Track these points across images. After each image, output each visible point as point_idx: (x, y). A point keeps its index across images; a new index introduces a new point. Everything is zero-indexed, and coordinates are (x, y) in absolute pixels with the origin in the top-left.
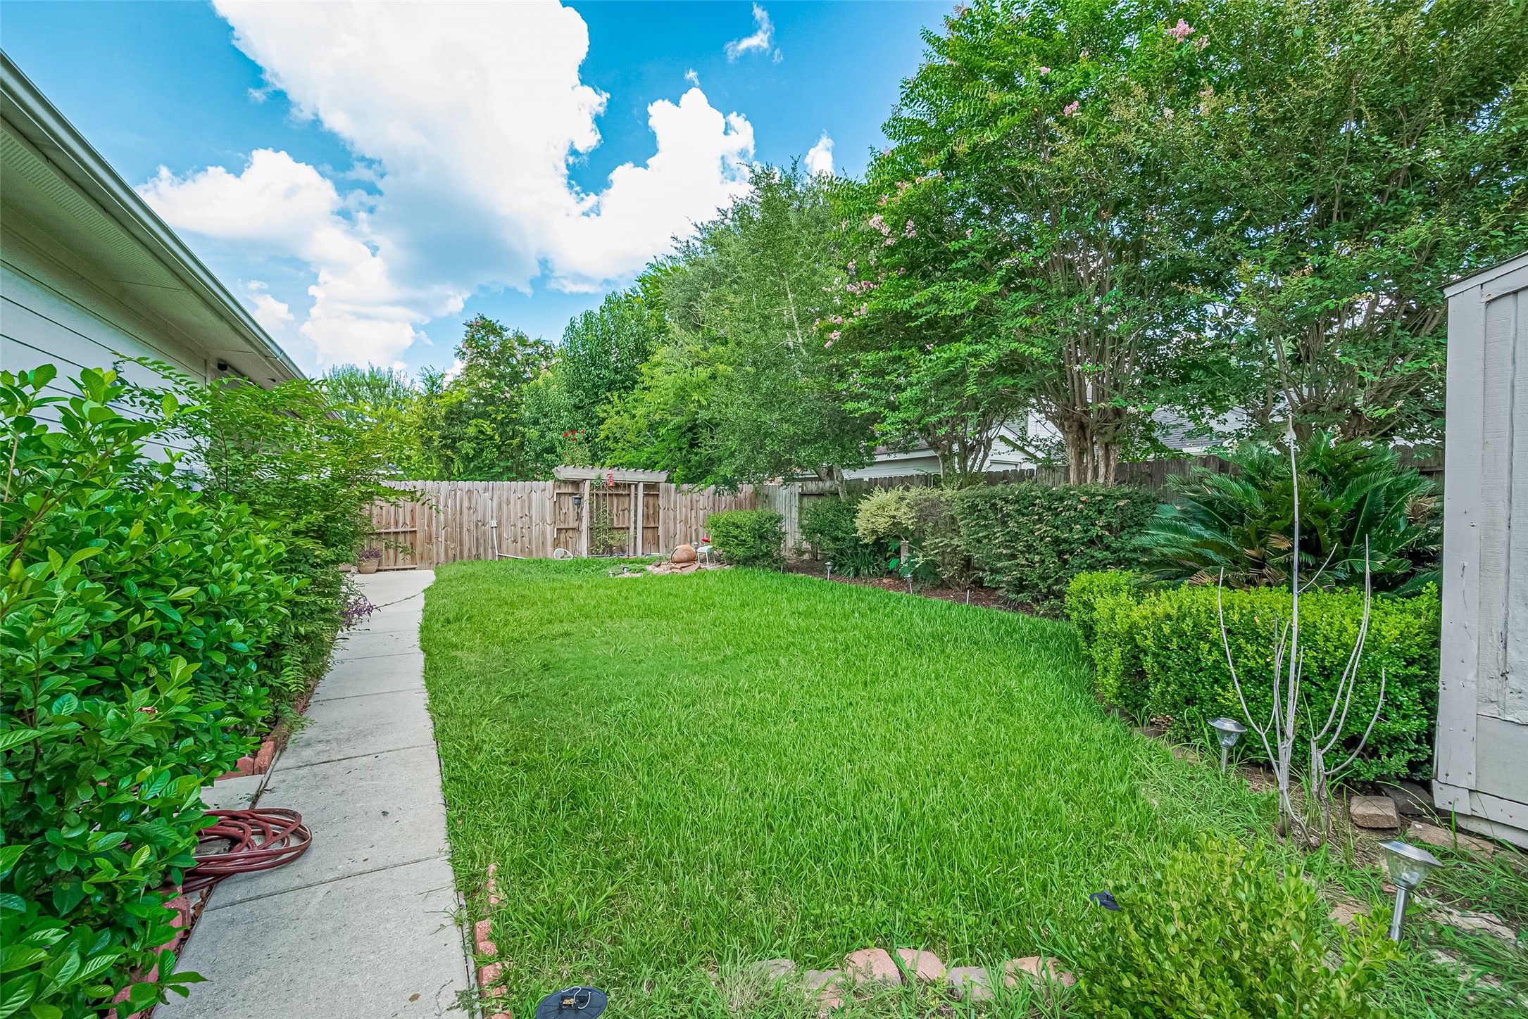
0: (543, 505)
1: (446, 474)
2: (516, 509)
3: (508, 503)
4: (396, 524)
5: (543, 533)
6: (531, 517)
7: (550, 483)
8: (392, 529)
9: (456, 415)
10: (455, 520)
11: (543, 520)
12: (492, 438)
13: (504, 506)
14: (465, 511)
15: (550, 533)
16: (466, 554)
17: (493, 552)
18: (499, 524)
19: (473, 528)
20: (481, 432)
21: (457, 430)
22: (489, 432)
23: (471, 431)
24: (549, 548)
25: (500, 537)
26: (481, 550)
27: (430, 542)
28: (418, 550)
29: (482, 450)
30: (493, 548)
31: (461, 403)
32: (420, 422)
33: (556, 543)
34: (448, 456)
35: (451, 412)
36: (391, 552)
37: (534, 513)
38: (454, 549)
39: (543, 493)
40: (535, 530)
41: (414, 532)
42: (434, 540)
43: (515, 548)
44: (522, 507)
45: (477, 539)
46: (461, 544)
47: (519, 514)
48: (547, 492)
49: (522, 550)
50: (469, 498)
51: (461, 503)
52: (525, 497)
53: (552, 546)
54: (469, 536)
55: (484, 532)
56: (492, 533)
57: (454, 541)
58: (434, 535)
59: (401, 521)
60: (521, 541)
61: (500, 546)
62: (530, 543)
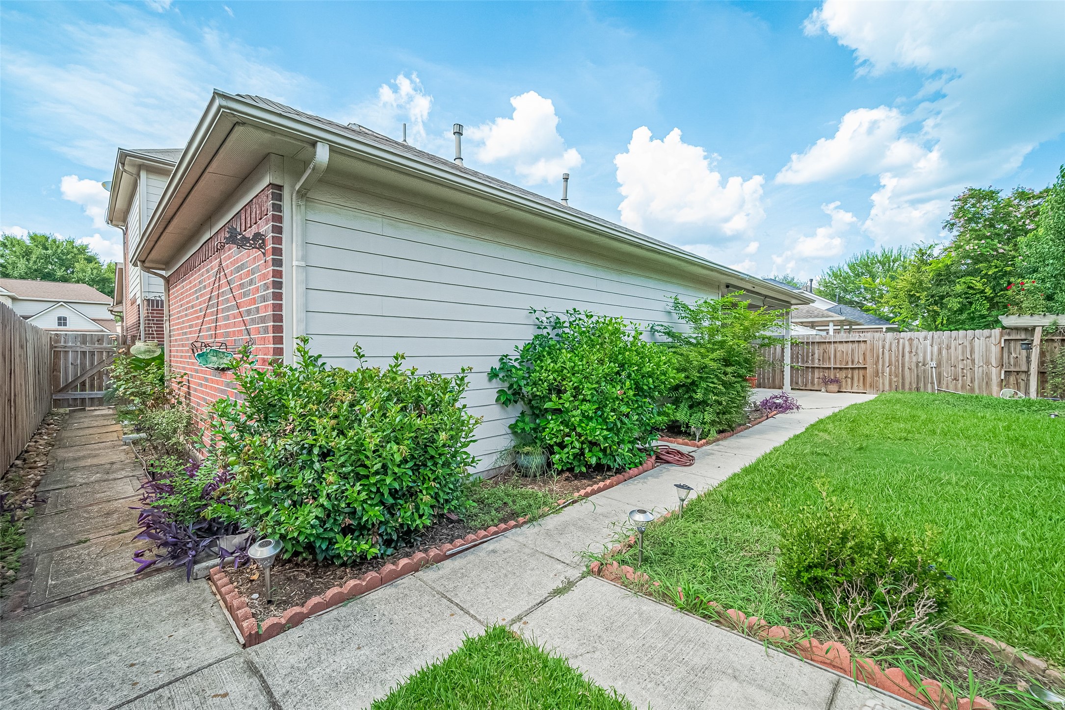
0: (988, 350)
1: (932, 325)
2: (957, 353)
3: (948, 348)
4: (853, 362)
5: (988, 375)
6: (973, 361)
7: (997, 331)
8: (850, 366)
9: (945, 276)
10: (898, 361)
11: (988, 363)
12: (983, 292)
13: (944, 352)
14: (907, 355)
15: (996, 374)
16: (907, 386)
17: (933, 388)
18: (939, 365)
19: (913, 366)
20: (970, 287)
21: (944, 289)
22: (979, 286)
23: (959, 288)
24: (995, 388)
25: (939, 375)
26: (922, 385)
27: (877, 375)
28: (868, 380)
29: (971, 303)
30: (932, 383)
31: (947, 266)
32: (909, 287)
33: (1002, 384)
34: (934, 311)
35: (939, 275)
36: (849, 381)
37: (976, 356)
38: (897, 381)
39: (988, 339)
40: (978, 372)
41: (866, 368)
42: (880, 375)
43: (956, 385)
44: (963, 352)
45: (918, 376)
46: (903, 379)
47: (960, 358)
48: (993, 339)
49: (963, 387)
50: (911, 345)
51: (903, 349)
52: (967, 344)
53: (998, 386)
54: (911, 373)
55: (924, 371)
56: (932, 372)
57: (896, 376)
58: (880, 371)
59: (856, 360)
60: (962, 380)
61: (939, 382)
62: (972, 382)
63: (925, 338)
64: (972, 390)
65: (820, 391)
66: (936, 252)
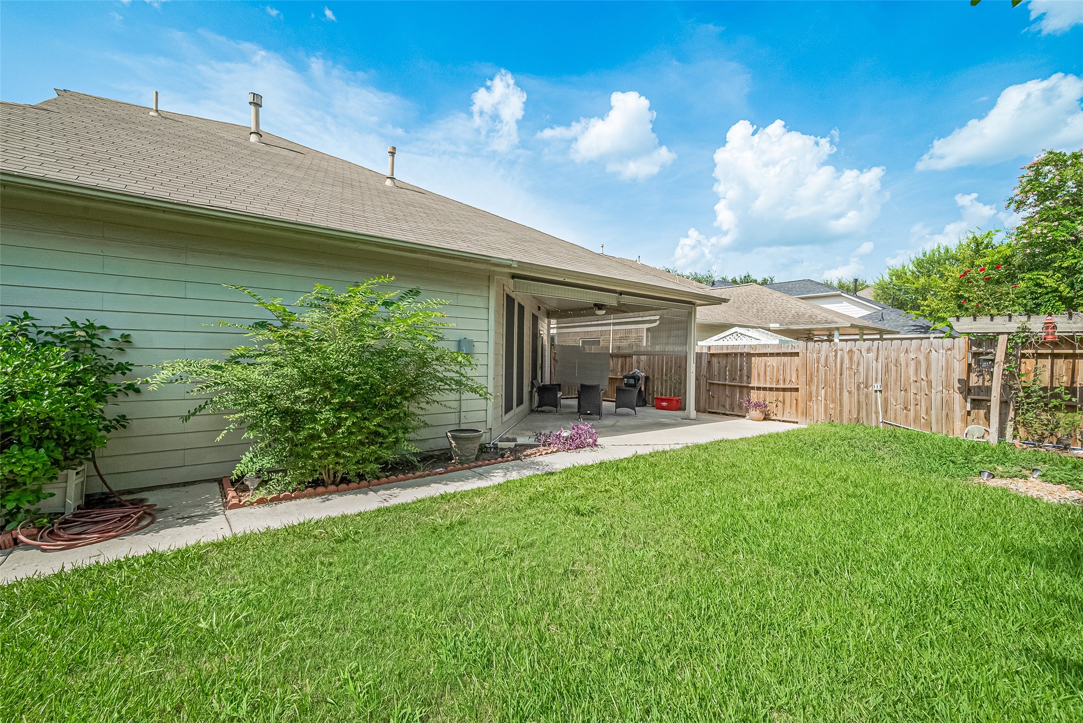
0: (949, 367)
2: (908, 371)
3: (898, 364)
4: (784, 381)
5: (949, 405)
6: (929, 383)
7: (961, 341)
8: (781, 386)
10: (835, 380)
11: (949, 387)
13: (892, 369)
14: (846, 373)
15: (959, 403)
16: (846, 416)
17: (878, 419)
18: (885, 388)
19: (854, 389)
20: (1038, 285)
22: (1050, 283)
24: (958, 424)
25: (885, 402)
26: (864, 414)
27: (810, 400)
28: (802, 404)
30: (877, 413)
33: (968, 418)
36: (780, 405)
37: (933, 377)
38: (835, 409)
39: (949, 352)
40: (936, 398)
41: (797, 390)
42: (814, 399)
43: (907, 416)
44: (917, 370)
45: (859, 402)
46: (841, 406)
47: (913, 378)
48: (956, 351)
49: (916, 419)
50: (851, 359)
51: (842, 364)
52: (922, 358)
53: (962, 420)
54: (850, 397)
55: (867, 396)
56: (876, 399)
57: (833, 401)
58: (814, 394)
59: (788, 379)
60: (916, 410)
61: (886, 411)
62: (927, 413)
63: (869, 350)
64: (929, 424)
65: (744, 417)
66: (997, 240)
